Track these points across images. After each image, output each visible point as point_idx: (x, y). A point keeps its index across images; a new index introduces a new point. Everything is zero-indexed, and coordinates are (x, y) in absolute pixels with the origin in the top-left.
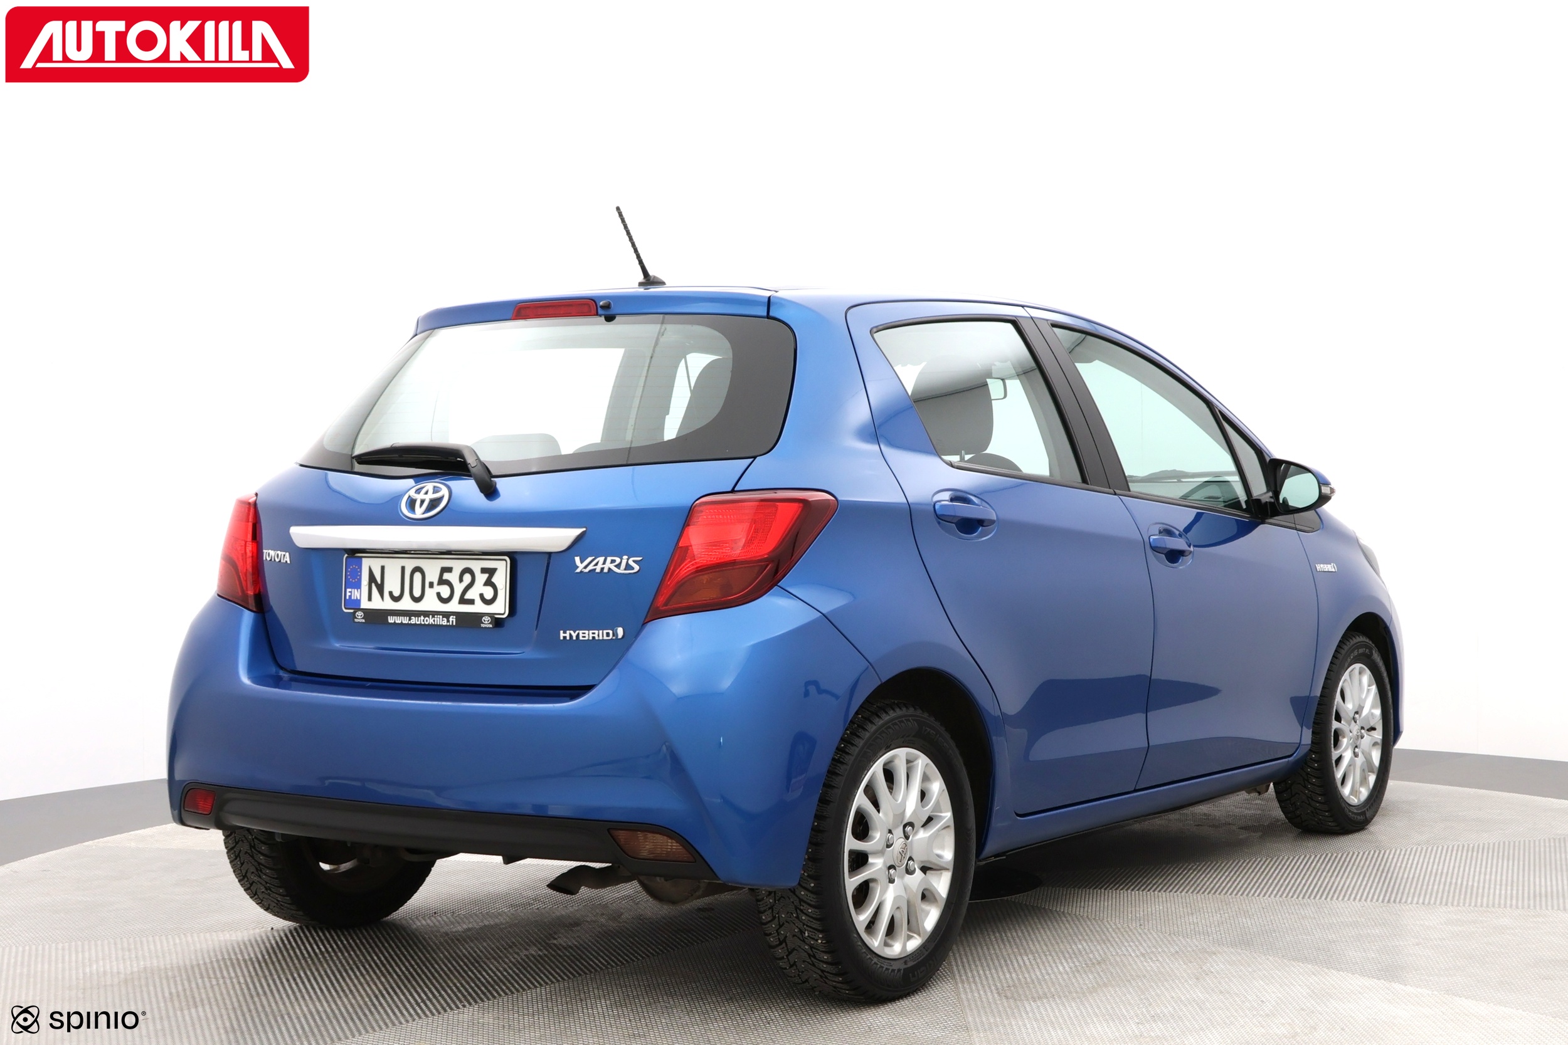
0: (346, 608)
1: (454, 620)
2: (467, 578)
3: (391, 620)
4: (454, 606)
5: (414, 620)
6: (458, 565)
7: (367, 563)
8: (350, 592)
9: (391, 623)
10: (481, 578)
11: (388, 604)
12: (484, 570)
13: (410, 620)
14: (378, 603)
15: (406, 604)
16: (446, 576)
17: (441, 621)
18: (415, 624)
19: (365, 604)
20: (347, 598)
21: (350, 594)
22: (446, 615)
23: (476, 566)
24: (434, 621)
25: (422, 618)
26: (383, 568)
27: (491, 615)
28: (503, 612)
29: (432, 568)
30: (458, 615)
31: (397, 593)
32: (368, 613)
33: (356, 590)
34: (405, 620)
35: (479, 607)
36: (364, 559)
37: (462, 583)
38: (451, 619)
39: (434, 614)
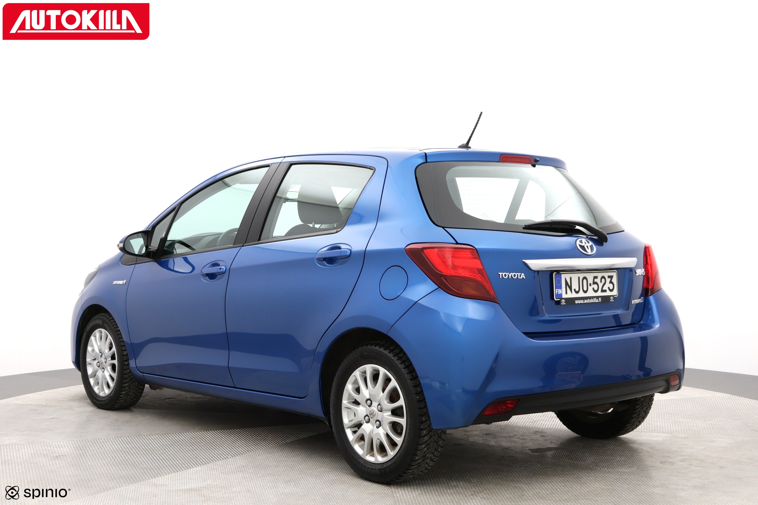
0: (556, 299)
1: (601, 299)
2: (603, 280)
3: (577, 302)
4: (599, 294)
5: (586, 301)
6: (600, 275)
7: (564, 276)
8: (557, 291)
9: (577, 304)
10: (608, 280)
11: (574, 295)
12: (609, 277)
13: (584, 301)
14: (571, 295)
15: (581, 294)
16: (596, 280)
17: (596, 301)
18: (586, 303)
19: (564, 296)
20: (556, 294)
21: (557, 292)
22: (597, 297)
23: (606, 275)
24: (593, 301)
25: (589, 300)
26: (571, 278)
27: (613, 296)
28: (616, 294)
29: (590, 277)
30: (602, 297)
31: (577, 290)
32: (567, 300)
33: (560, 289)
34: (582, 302)
35: (608, 293)
36: (562, 275)
37: (602, 283)
38: (599, 299)
39: (593, 297)
